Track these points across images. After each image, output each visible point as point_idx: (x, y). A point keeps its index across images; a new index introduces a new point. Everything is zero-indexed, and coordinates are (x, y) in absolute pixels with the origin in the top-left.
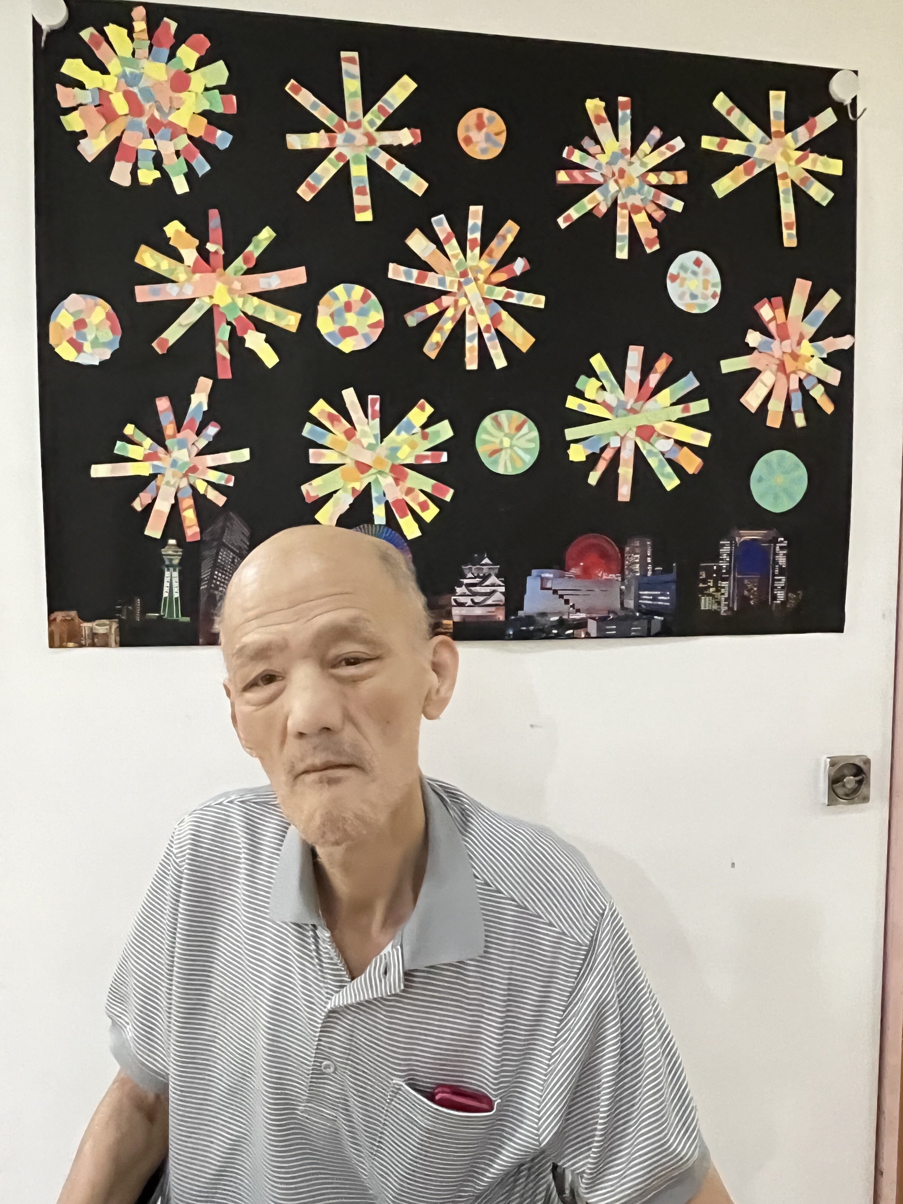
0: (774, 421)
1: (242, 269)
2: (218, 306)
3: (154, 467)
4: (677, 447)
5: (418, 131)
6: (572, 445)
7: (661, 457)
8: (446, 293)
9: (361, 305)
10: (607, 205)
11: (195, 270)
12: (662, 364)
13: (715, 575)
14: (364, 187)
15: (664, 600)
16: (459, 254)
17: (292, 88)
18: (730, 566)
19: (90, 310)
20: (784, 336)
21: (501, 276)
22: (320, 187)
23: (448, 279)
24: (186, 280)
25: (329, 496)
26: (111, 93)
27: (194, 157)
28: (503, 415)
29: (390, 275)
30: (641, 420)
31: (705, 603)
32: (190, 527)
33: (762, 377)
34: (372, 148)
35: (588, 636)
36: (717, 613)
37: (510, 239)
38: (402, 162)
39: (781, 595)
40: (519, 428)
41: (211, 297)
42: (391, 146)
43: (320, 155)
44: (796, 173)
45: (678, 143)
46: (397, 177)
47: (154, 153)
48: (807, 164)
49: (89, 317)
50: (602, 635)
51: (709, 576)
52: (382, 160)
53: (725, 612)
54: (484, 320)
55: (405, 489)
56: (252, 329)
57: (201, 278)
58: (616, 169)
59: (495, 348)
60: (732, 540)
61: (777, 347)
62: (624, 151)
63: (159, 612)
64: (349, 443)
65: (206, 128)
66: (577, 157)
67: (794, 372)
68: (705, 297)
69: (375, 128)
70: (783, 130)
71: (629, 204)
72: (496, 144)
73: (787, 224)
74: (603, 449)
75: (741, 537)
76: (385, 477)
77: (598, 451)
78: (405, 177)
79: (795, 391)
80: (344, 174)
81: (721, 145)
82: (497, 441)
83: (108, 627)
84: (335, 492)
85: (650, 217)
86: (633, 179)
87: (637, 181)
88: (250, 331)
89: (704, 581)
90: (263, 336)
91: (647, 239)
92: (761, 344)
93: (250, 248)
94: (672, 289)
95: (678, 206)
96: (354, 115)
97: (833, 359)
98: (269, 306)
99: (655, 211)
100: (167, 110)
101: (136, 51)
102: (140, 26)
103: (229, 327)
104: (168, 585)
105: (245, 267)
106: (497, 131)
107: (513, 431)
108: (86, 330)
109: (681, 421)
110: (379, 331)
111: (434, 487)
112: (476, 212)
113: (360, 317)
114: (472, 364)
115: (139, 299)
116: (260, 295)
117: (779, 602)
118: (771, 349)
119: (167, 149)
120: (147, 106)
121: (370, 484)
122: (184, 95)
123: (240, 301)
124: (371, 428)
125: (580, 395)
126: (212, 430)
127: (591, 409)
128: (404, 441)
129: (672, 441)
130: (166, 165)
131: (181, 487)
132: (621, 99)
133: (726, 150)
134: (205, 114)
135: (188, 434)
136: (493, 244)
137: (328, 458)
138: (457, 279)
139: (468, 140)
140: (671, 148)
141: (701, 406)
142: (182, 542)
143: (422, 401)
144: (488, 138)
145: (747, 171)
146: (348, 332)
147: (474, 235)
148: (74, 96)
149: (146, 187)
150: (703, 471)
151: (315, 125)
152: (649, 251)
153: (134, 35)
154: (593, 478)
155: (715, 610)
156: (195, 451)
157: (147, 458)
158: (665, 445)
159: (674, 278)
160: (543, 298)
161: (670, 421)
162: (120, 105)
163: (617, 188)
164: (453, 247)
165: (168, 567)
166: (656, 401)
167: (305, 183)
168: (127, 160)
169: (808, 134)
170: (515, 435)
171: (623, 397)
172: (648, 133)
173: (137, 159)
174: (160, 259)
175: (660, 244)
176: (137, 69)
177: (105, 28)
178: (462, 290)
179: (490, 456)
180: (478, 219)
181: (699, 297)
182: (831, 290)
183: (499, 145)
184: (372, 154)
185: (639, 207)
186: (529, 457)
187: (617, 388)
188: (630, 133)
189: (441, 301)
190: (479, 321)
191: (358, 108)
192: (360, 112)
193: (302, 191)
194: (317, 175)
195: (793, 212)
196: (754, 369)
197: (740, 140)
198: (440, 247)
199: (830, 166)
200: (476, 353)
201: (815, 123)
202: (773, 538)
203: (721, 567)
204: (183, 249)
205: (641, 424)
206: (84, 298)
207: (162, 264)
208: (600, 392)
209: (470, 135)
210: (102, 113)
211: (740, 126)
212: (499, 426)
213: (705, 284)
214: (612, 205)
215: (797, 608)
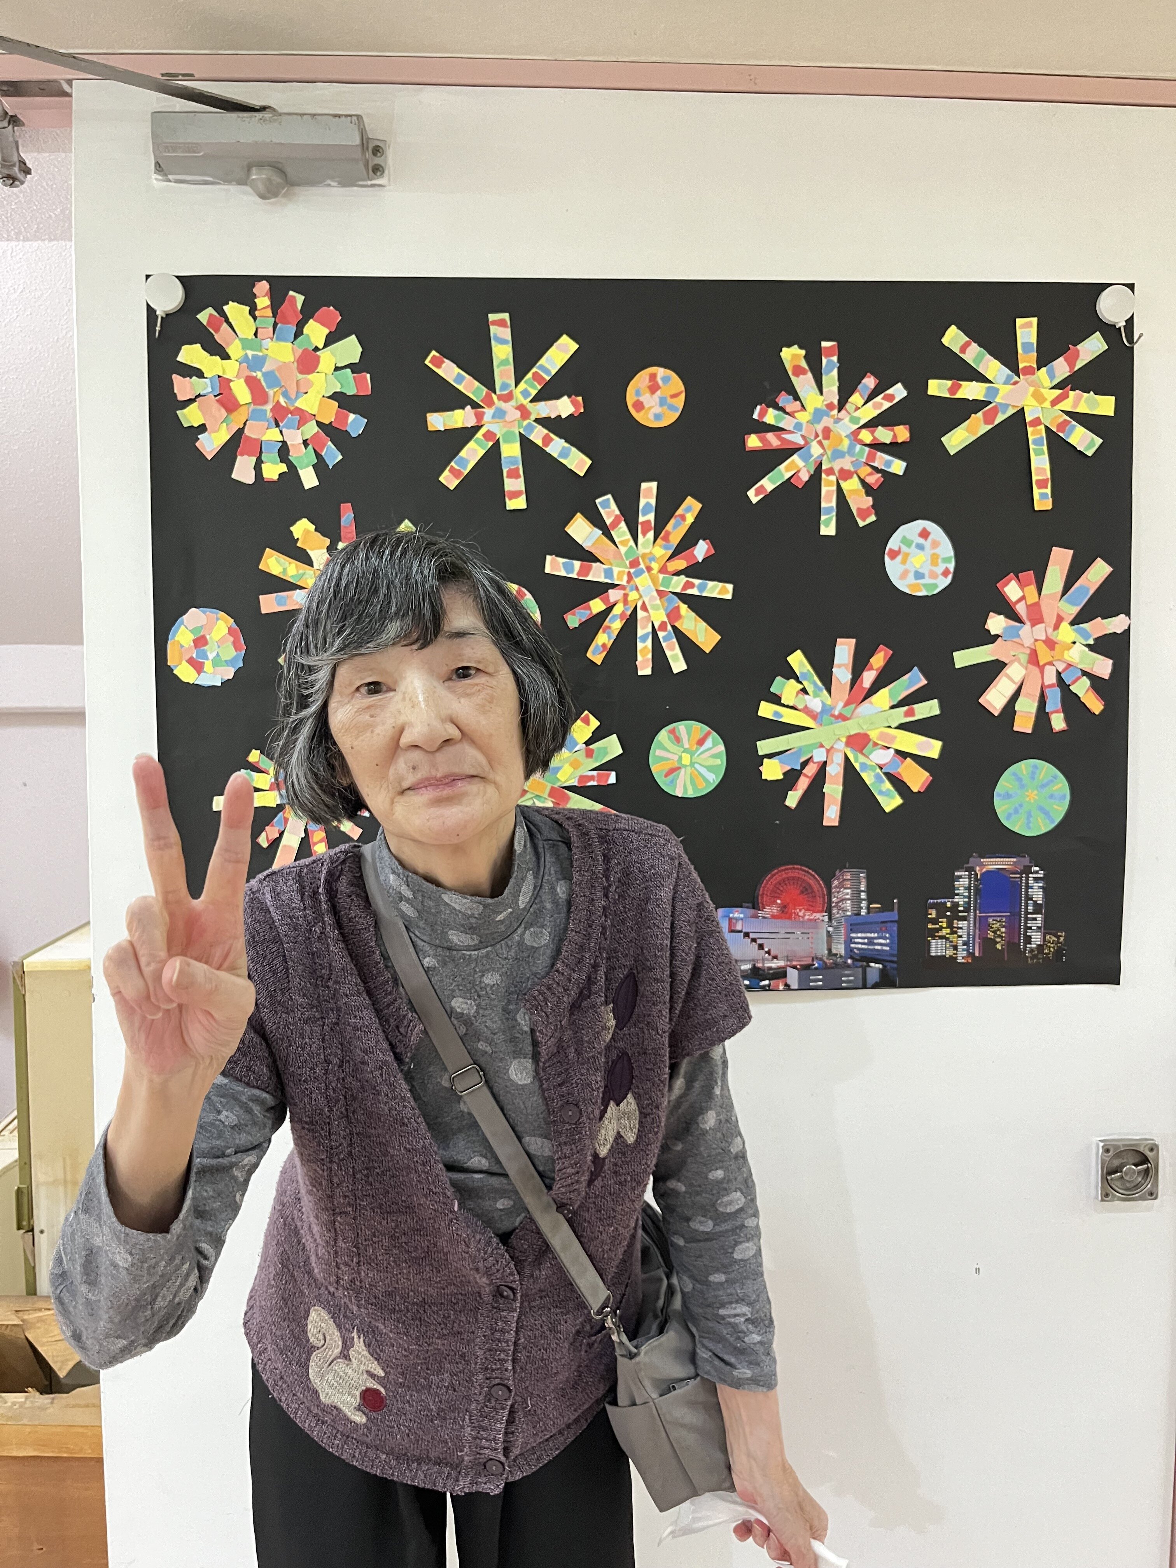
0: (1024, 723)
4: (898, 759)
5: (580, 399)
6: (765, 760)
7: (878, 770)
8: (614, 586)
10: (809, 472)
12: (878, 660)
13: (948, 914)
14: (518, 469)
15: (883, 943)
16: (628, 540)
17: (434, 360)
18: (969, 903)
19: (210, 626)
20: (1036, 618)
21: (680, 564)
22: (466, 472)
23: (616, 570)
26: (231, 381)
27: (324, 445)
28: (681, 727)
29: (548, 570)
30: (852, 728)
31: (937, 948)
33: (1008, 670)
34: (525, 423)
35: (787, 987)
36: (953, 959)
37: (690, 519)
38: (561, 437)
39: (1037, 939)
40: (701, 742)
42: (548, 418)
43: (465, 435)
44: (1052, 417)
45: (899, 392)
46: (555, 455)
47: (280, 444)
48: (1067, 405)
49: (209, 634)
50: (804, 986)
51: (941, 915)
52: (538, 435)
53: (963, 958)
54: (659, 616)
58: (819, 428)
59: (672, 649)
60: (970, 870)
61: (1028, 634)
62: (830, 406)
65: (337, 412)
66: (771, 417)
67: (1051, 663)
68: (933, 575)
69: (529, 399)
70: (1035, 366)
71: (836, 470)
72: (672, 408)
73: (1040, 480)
74: (804, 764)
75: (982, 865)
77: (798, 768)
78: (565, 453)
79: (1051, 687)
80: (494, 454)
81: (953, 390)
82: (676, 758)
85: (863, 482)
86: (841, 441)
87: (846, 443)
89: (935, 921)
91: (859, 509)
92: (1005, 629)
94: (893, 569)
95: (898, 467)
96: (505, 386)
97: (1101, 645)
99: (870, 474)
100: (293, 397)
101: (259, 330)
102: (263, 302)
106: (673, 392)
107: (695, 746)
108: (205, 648)
109: (901, 727)
112: (650, 489)
114: (645, 669)
115: (264, 610)
117: (1034, 946)
118: (1019, 636)
119: (294, 438)
120: (271, 392)
122: (311, 377)
125: (776, 700)
127: (789, 717)
128: (565, 760)
129: (892, 751)
130: (293, 457)
132: (825, 344)
133: (959, 395)
134: (335, 396)
136: (669, 527)
138: (627, 570)
139: (639, 406)
140: (890, 398)
141: (930, 709)
143: (586, 712)
144: (662, 402)
145: (987, 419)
147: (647, 517)
148: (192, 386)
149: (272, 483)
150: (930, 787)
151: (460, 401)
152: (861, 524)
153: (257, 313)
154: (792, 800)
155: (951, 956)
157: (272, 787)
158: (883, 757)
160: (730, 587)
161: (890, 727)
162: (242, 393)
163: (821, 451)
164: (621, 532)
166: (871, 703)
167: (448, 468)
168: (250, 455)
169: (1068, 369)
170: (697, 750)
171: (829, 701)
172: (860, 382)
173: (261, 452)
174: (287, 564)
175: (876, 514)
176: (261, 351)
177: (225, 308)
178: (632, 583)
179: (666, 775)
180: (651, 498)
181: (927, 575)
182: (1099, 559)
183: (676, 409)
184: (525, 429)
185: (849, 471)
186: (714, 776)
187: (820, 690)
188: (837, 384)
189: (608, 597)
190: (652, 619)
191: (509, 377)
192: (513, 383)
193: (445, 478)
194: (461, 458)
195: (1047, 466)
196: (997, 661)
197: (978, 381)
198: (607, 533)
199: (1097, 404)
200: (650, 656)
201: (1077, 353)
202: (1025, 866)
203: (957, 903)
204: (312, 549)
205: (852, 733)
206: (204, 613)
207: (288, 569)
208: (800, 695)
209: (641, 399)
210: (221, 403)
211: (978, 366)
212: (678, 740)
213: (934, 560)
214: (815, 471)
215: (1059, 953)
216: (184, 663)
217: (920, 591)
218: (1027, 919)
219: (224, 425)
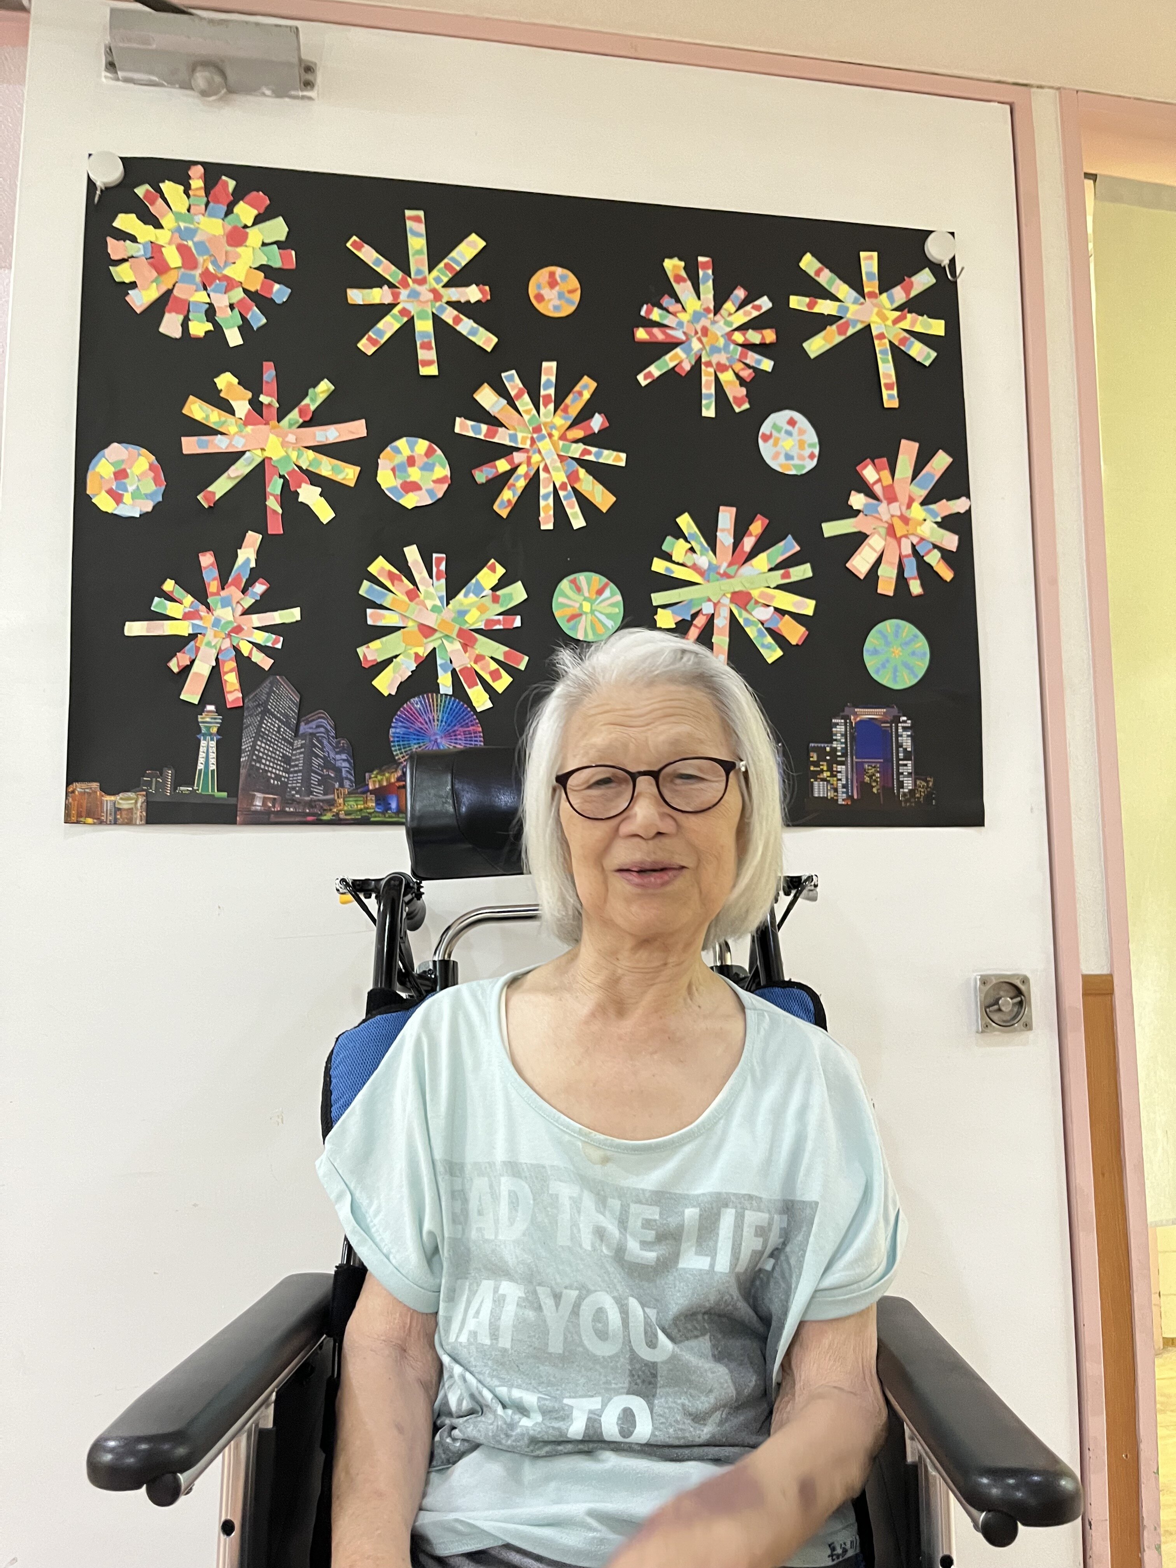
0: (886, 586)
1: (297, 422)
2: (271, 459)
3: (193, 625)
4: (777, 616)
5: (487, 288)
6: (659, 610)
7: (760, 626)
8: (518, 449)
9: (426, 459)
10: (690, 363)
11: (247, 422)
12: (757, 527)
13: (828, 758)
14: (430, 342)
16: (531, 410)
17: (354, 244)
18: (846, 748)
19: (132, 461)
20: (892, 498)
21: (578, 433)
22: (383, 341)
23: (520, 436)
24: (236, 433)
25: (389, 661)
26: (163, 247)
27: (250, 309)
28: (582, 578)
29: (457, 430)
30: (736, 585)
31: (819, 790)
32: (231, 692)
33: (869, 541)
34: (438, 304)
36: (834, 801)
37: (587, 395)
38: (469, 318)
39: (908, 784)
40: (600, 592)
41: (263, 450)
42: (459, 302)
43: (383, 310)
44: (895, 334)
45: (765, 303)
46: (465, 333)
47: (207, 306)
48: (905, 324)
49: (130, 468)
51: (821, 758)
52: (449, 315)
53: (843, 800)
54: (560, 478)
55: (473, 657)
56: (306, 483)
57: (252, 430)
58: (698, 327)
59: (572, 507)
60: (846, 718)
61: (885, 510)
62: (707, 310)
63: (192, 785)
64: (412, 604)
65: (263, 282)
66: (656, 315)
67: (906, 536)
68: (801, 458)
69: (442, 284)
70: (877, 291)
71: (714, 362)
72: (570, 302)
73: (886, 385)
74: (694, 616)
75: (856, 714)
76: (452, 642)
77: (689, 619)
78: (474, 332)
79: (907, 556)
80: (408, 328)
81: (811, 305)
82: (577, 605)
83: (133, 801)
84: (396, 657)
85: (737, 375)
86: (717, 339)
87: (722, 340)
88: (304, 485)
89: (816, 764)
90: (319, 490)
91: (734, 398)
92: (866, 505)
93: (307, 401)
94: (766, 450)
95: (767, 365)
96: (419, 272)
97: (947, 522)
98: (325, 459)
99: (743, 369)
100: (222, 265)
101: (192, 207)
102: (197, 183)
103: (282, 480)
104: (204, 755)
105: (301, 421)
106: (570, 288)
107: (594, 597)
108: (125, 481)
109: (778, 587)
110: (445, 486)
111: (506, 654)
112: (551, 367)
113: (425, 473)
114: (547, 525)
115: (186, 451)
116: (316, 449)
117: (906, 790)
118: (877, 512)
119: (221, 301)
120: (201, 260)
121: (434, 649)
122: (240, 250)
123: (294, 455)
124: (436, 590)
125: (668, 557)
126: (260, 588)
127: (679, 573)
128: (472, 605)
129: (772, 609)
130: (219, 318)
131: (223, 648)
132: (701, 259)
133: (816, 310)
134: (261, 268)
135: (232, 591)
136: (568, 401)
137: (388, 619)
138: (530, 436)
139: (540, 298)
140: (758, 308)
141: (803, 572)
142: (222, 709)
143: (493, 560)
144: (561, 296)
145: (841, 331)
146: (411, 487)
147: (548, 391)
148: (126, 249)
149: (198, 339)
150: (807, 641)
151: (378, 281)
152: (737, 410)
153: (191, 192)
155: (832, 798)
156: (239, 610)
157: (187, 616)
158: (764, 613)
159: (767, 438)
160: (623, 456)
161: (769, 587)
162: (173, 258)
163: (700, 346)
164: (525, 403)
165: (205, 735)
166: (752, 565)
167: (366, 336)
168: (178, 312)
169: (904, 295)
170: (596, 599)
171: (714, 561)
172: (732, 292)
173: (189, 311)
174: (210, 411)
175: (750, 403)
176: (192, 223)
177: (161, 185)
178: (535, 446)
179: (569, 620)
180: (552, 375)
181: (795, 458)
182: (940, 451)
183: (572, 303)
184: (437, 309)
185: (725, 365)
186: (612, 623)
187: (707, 551)
188: (712, 292)
189: (513, 458)
190: (554, 479)
191: (423, 265)
192: (426, 269)
193: (363, 346)
194: (379, 330)
195: (893, 373)
196: (860, 532)
197: (831, 300)
198: (511, 403)
199: (930, 326)
200: (552, 512)
201: (912, 284)
202: (894, 717)
203: (836, 748)
204: (234, 400)
205: (737, 590)
206: (126, 448)
207: (211, 416)
208: (689, 554)
209: (543, 292)
210: (154, 266)
211: (831, 286)
212: (579, 589)
213: (801, 444)
214: (696, 362)
215: (928, 797)
216: (104, 494)
217: (791, 470)
218: (898, 765)
219: (154, 284)
